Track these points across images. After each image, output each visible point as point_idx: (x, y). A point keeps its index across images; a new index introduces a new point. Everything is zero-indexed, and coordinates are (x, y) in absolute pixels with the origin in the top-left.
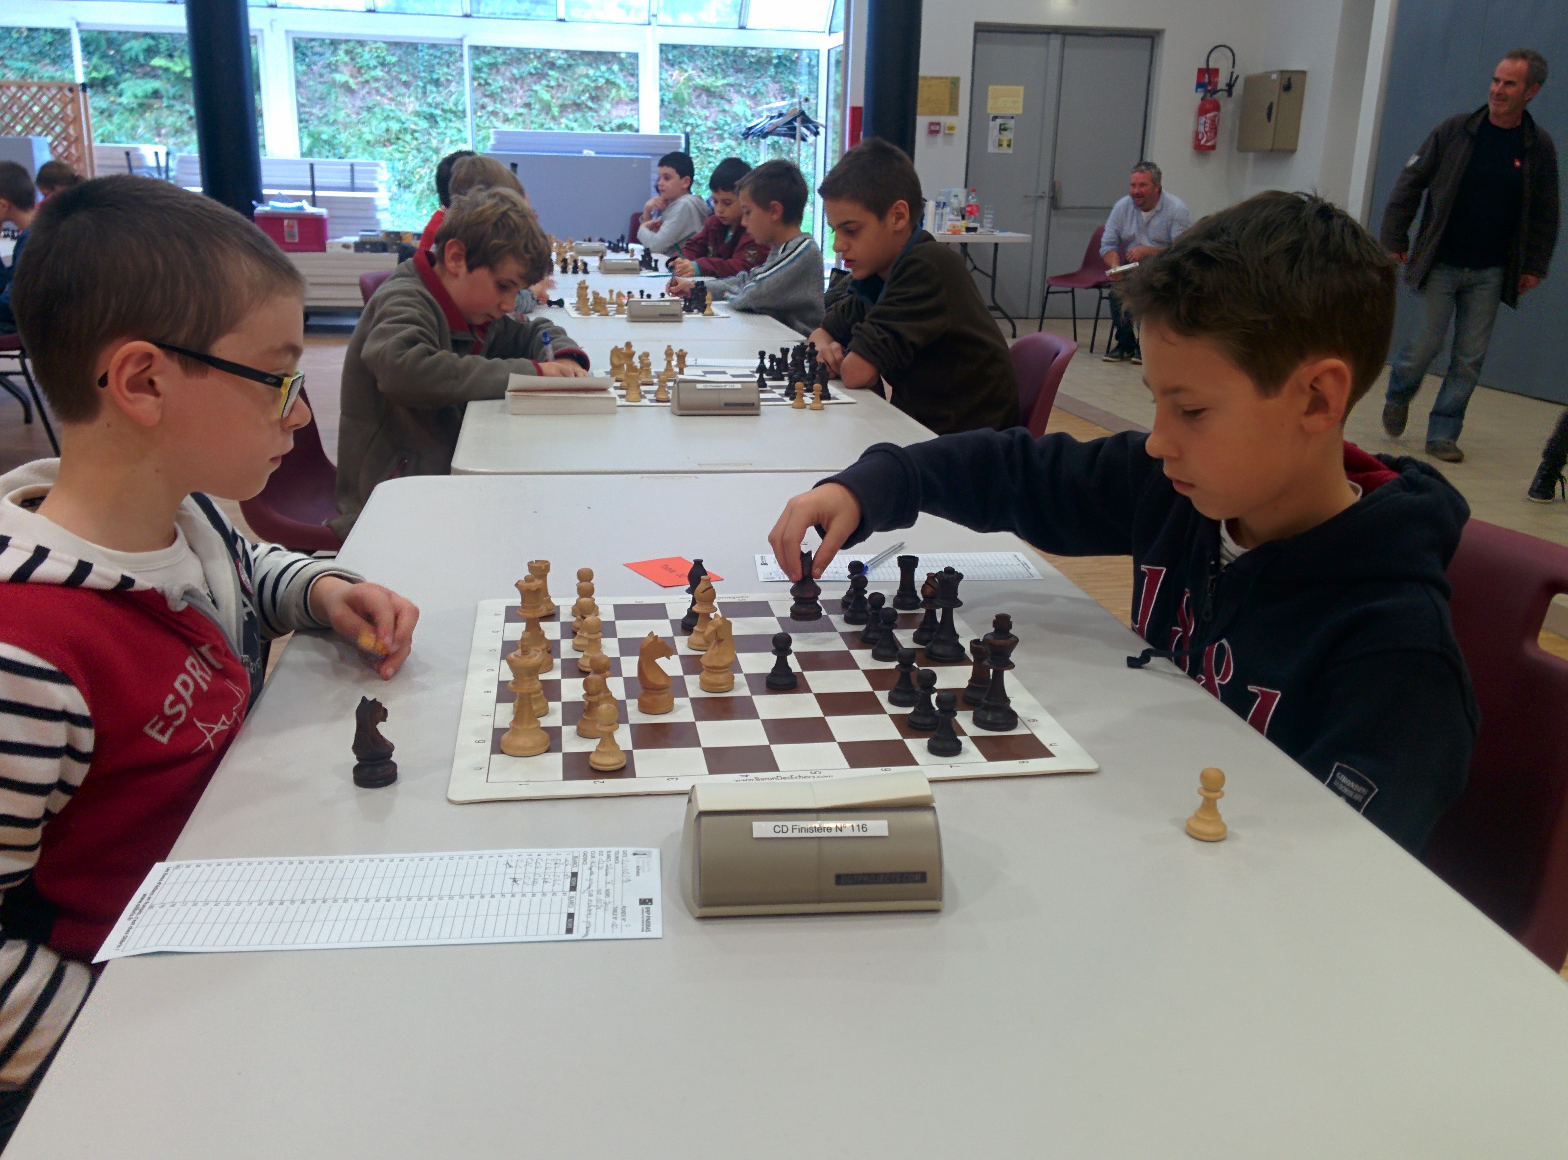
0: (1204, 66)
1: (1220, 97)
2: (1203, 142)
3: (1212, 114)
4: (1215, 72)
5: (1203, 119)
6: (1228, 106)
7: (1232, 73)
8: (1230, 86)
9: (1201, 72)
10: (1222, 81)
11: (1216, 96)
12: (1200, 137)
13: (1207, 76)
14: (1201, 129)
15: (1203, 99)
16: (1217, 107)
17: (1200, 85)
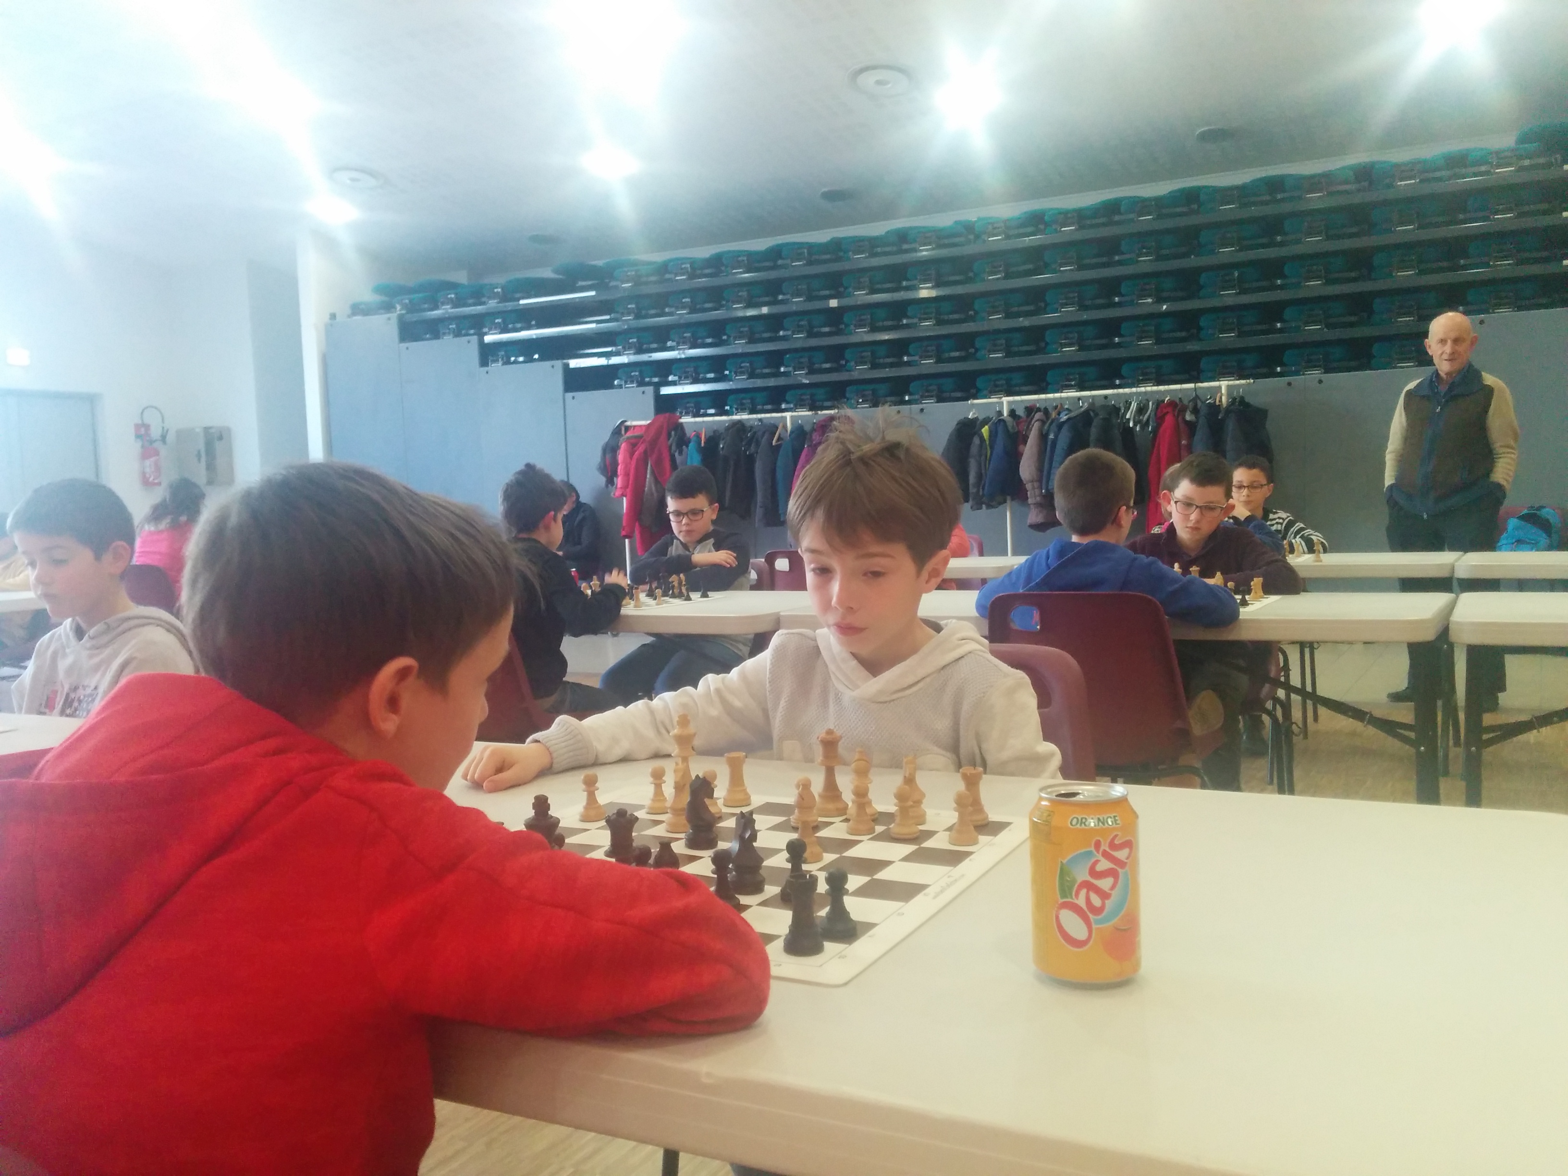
0: (140, 422)
1: (158, 445)
2: (151, 479)
3: (153, 459)
4: (147, 427)
5: (148, 463)
6: (163, 451)
7: (163, 428)
8: (163, 438)
9: (137, 427)
10: (156, 433)
11: (156, 445)
12: (148, 476)
13: (143, 431)
14: (148, 470)
15: (143, 447)
16: (157, 453)
17: (138, 436)
